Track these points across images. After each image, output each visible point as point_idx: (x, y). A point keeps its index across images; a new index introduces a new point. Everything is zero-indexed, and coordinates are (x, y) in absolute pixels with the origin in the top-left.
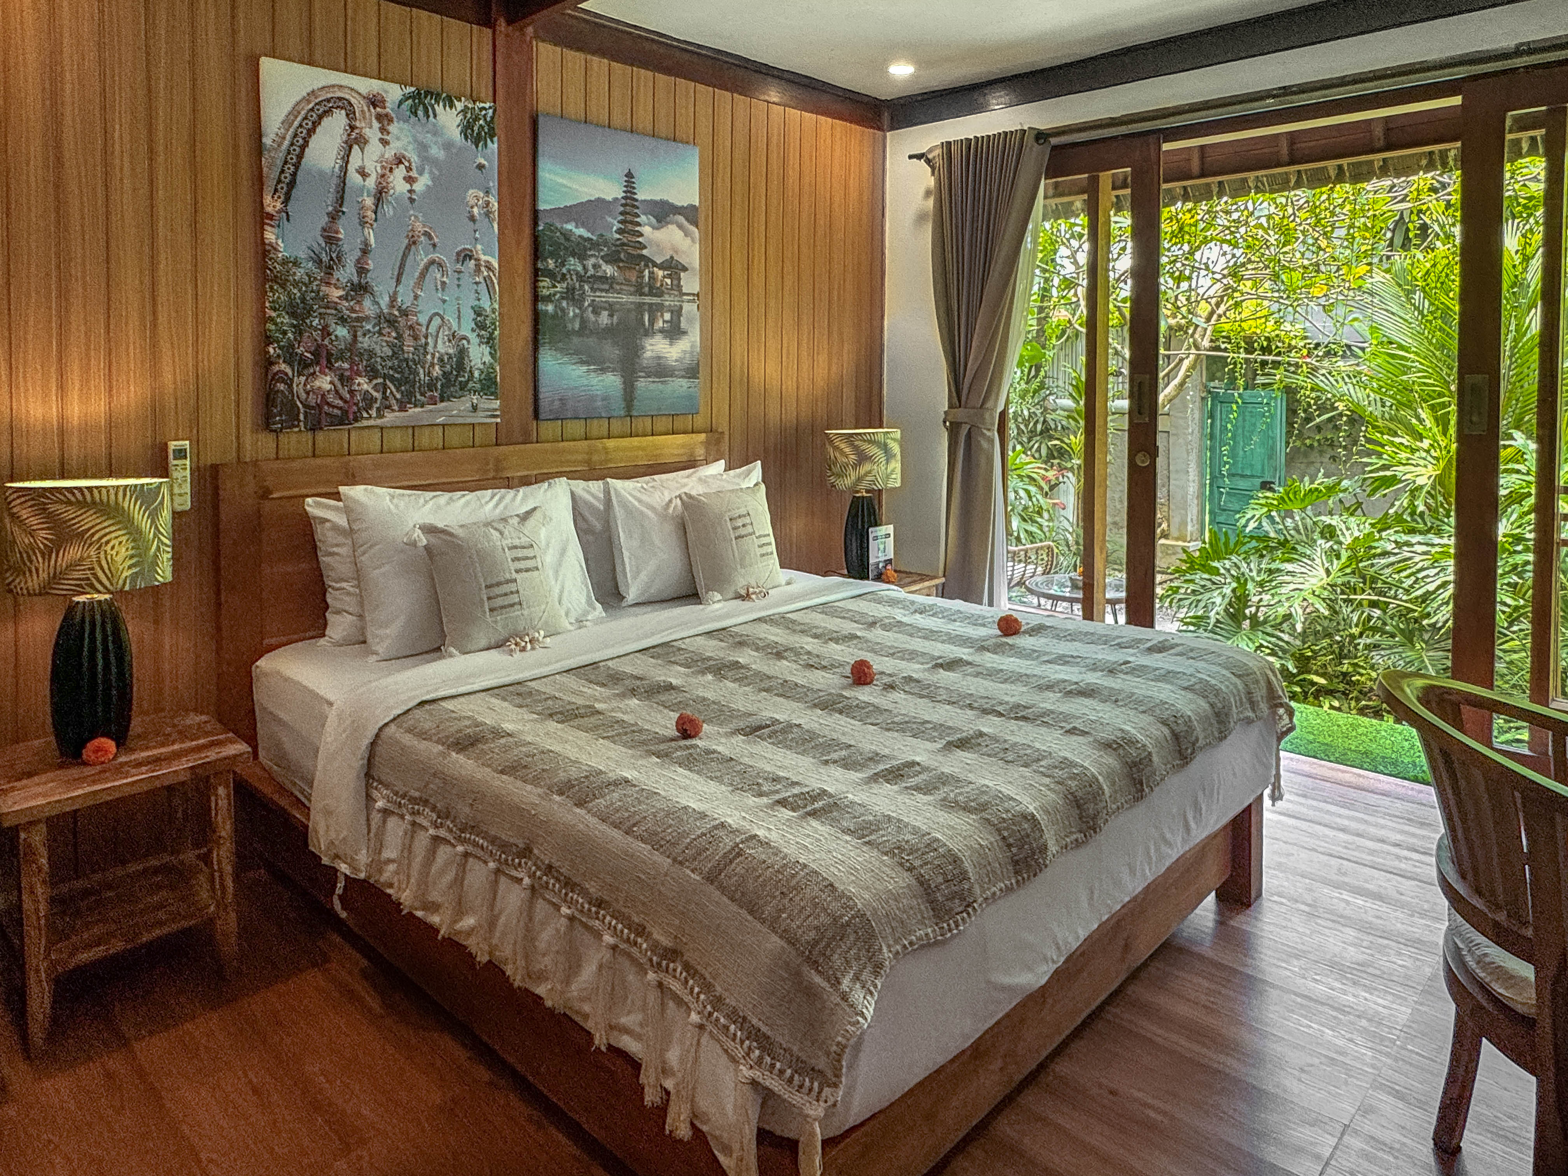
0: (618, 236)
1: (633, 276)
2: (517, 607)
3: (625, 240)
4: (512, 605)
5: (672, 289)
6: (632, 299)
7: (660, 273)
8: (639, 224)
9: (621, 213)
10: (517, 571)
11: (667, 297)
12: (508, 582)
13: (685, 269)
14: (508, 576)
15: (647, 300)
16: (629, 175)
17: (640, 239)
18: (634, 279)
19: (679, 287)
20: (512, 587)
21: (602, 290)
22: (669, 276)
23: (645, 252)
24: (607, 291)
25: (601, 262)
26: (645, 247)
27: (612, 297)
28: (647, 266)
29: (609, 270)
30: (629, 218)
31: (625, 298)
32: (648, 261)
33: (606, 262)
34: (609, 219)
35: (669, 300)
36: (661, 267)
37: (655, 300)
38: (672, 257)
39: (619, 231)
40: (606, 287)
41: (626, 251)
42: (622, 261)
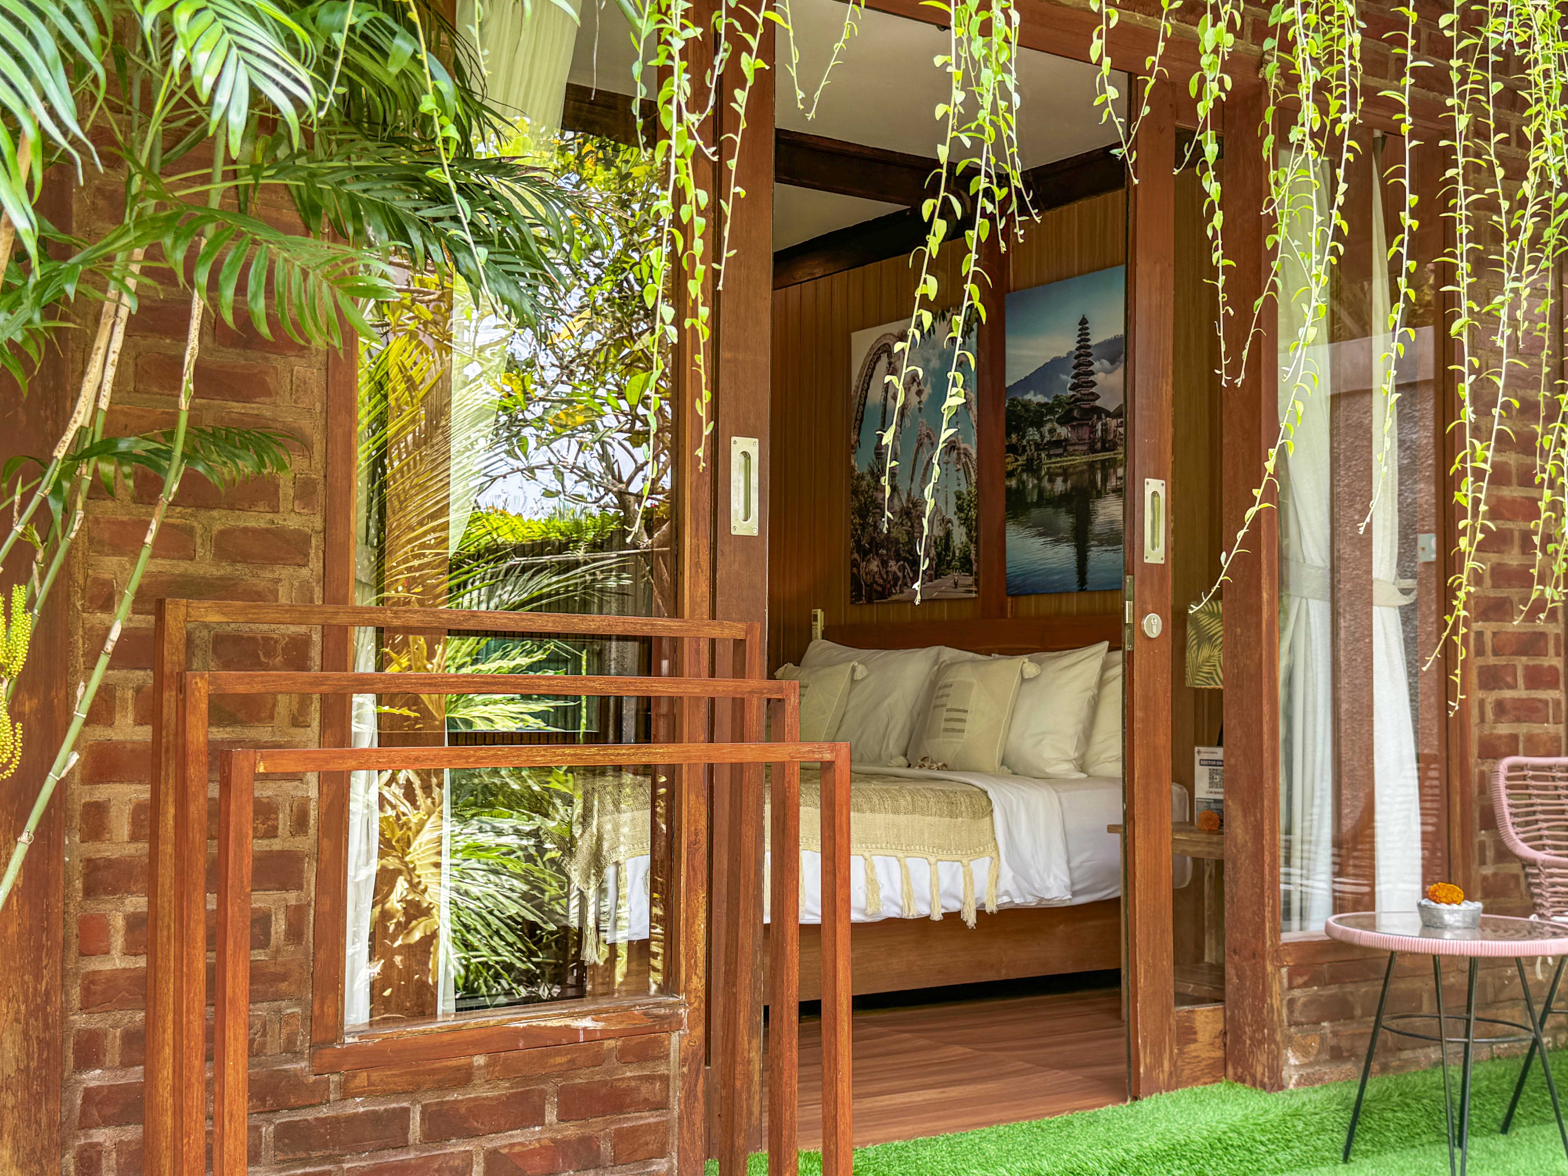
0: (1071, 393)
1: (1085, 433)
3: (1078, 395)
6: (1085, 459)
7: (1115, 422)
8: (1092, 373)
9: (1075, 367)
11: (1120, 449)
15: (1102, 456)
16: (1083, 322)
17: (1093, 390)
18: (1087, 436)
21: (1056, 455)
22: (1123, 424)
24: (1060, 455)
25: (1056, 425)
27: (1067, 461)
28: (1100, 418)
29: (1063, 432)
30: (1082, 369)
31: (1078, 460)
33: (1061, 424)
36: (1114, 415)
39: (1070, 388)
40: (1060, 451)
41: (1079, 407)
42: (1075, 419)
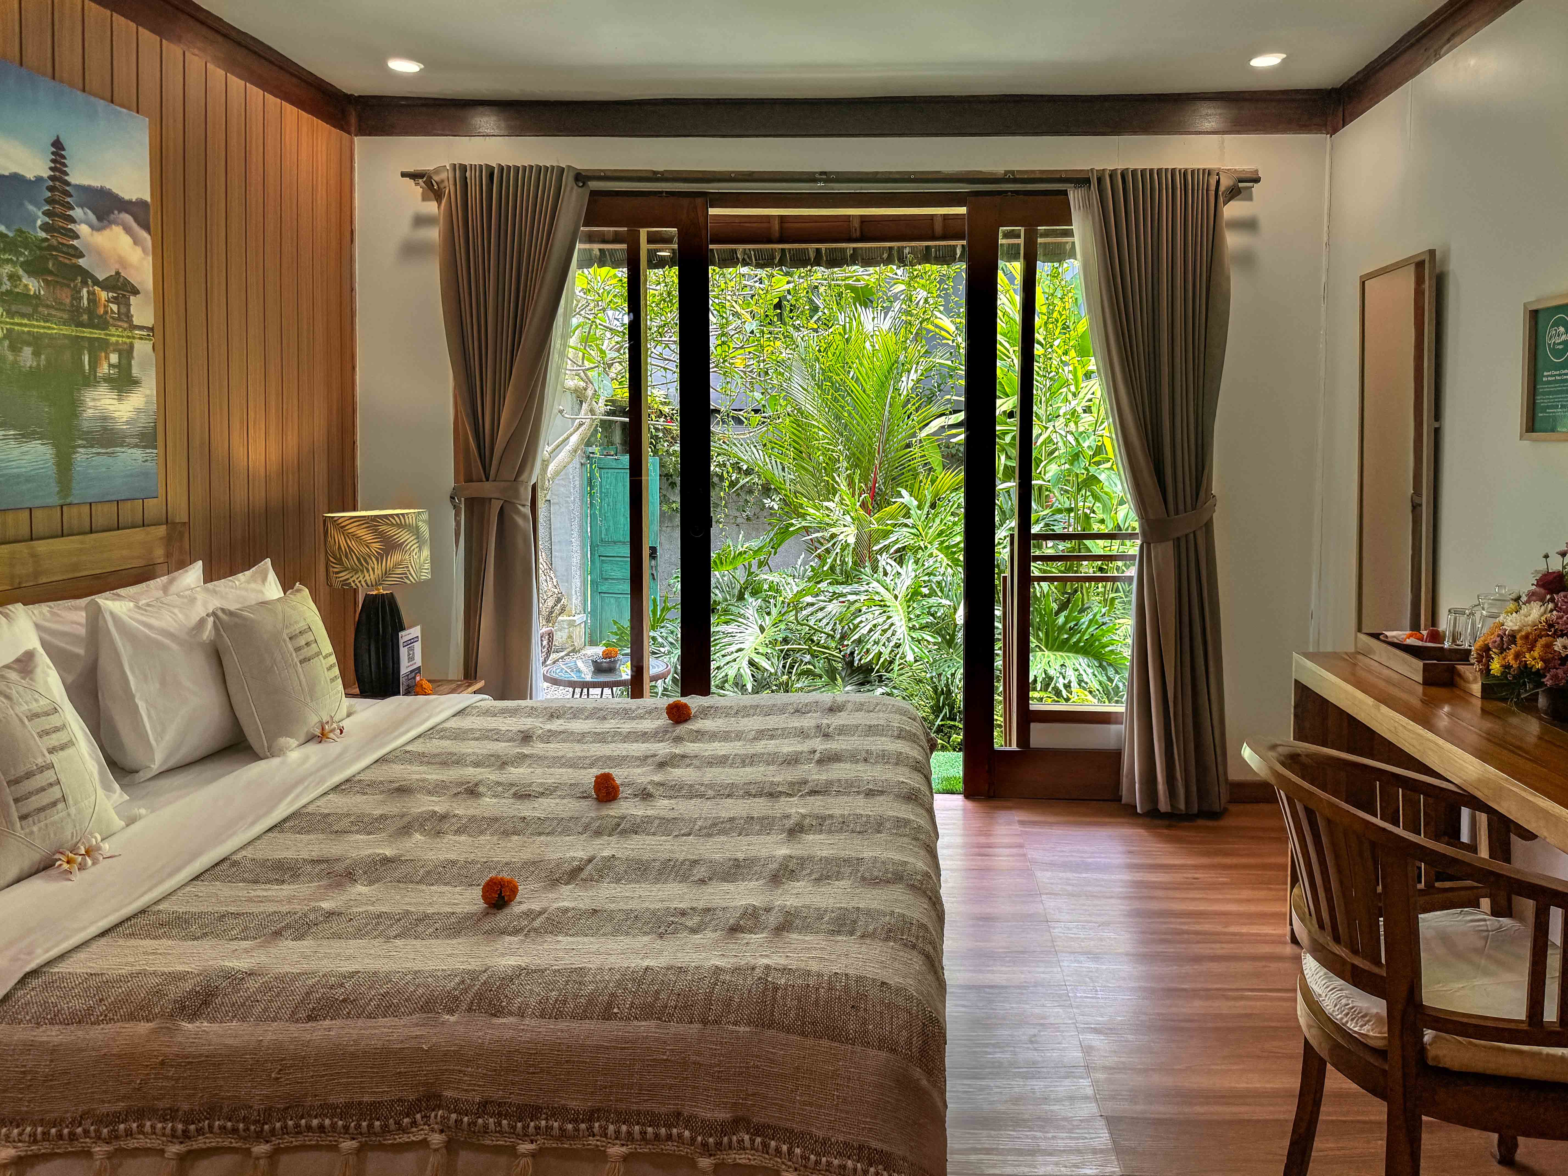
0: (43, 235)
1: (65, 296)
2: (61, 806)
3: (54, 242)
4: (54, 804)
5: (119, 319)
6: (66, 331)
7: (103, 295)
8: (73, 220)
9: (49, 201)
10: (51, 751)
11: (113, 330)
12: (42, 769)
13: (135, 292)
14: (40, 761)
15: (87, 333)
16: (58, 145)
17: (75, 243)
18: (68, 301)
19: (129, 317)
20: (49, 776)
21: (23, 316)
22: (116, 300)
23: (81, 262)
24: (29, 317)
25: (21, 272)
26: (82, 256)
27: (38, 327)
28: (85, 283)
29: (32, 285)
30: (59, 209)
31: (55, 329)
32: (86, 276)
33: (31, 273)
34: (31, 207)
35: (116, 335)
36: (105, 285)
37: (97, 334)
38: (118, 273)
39: (45, 227)
40: (29, 310)
41: (55, 258)
42: (50, 273)
